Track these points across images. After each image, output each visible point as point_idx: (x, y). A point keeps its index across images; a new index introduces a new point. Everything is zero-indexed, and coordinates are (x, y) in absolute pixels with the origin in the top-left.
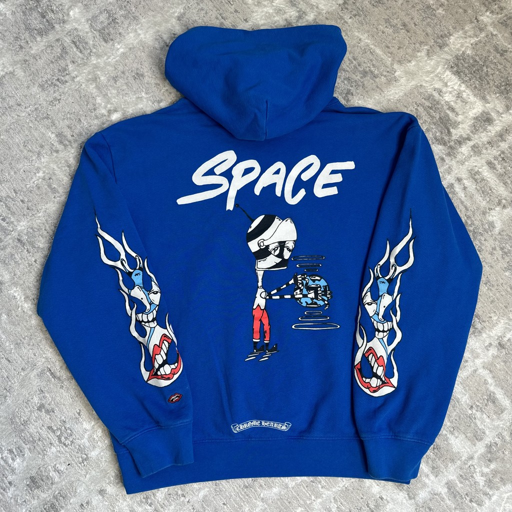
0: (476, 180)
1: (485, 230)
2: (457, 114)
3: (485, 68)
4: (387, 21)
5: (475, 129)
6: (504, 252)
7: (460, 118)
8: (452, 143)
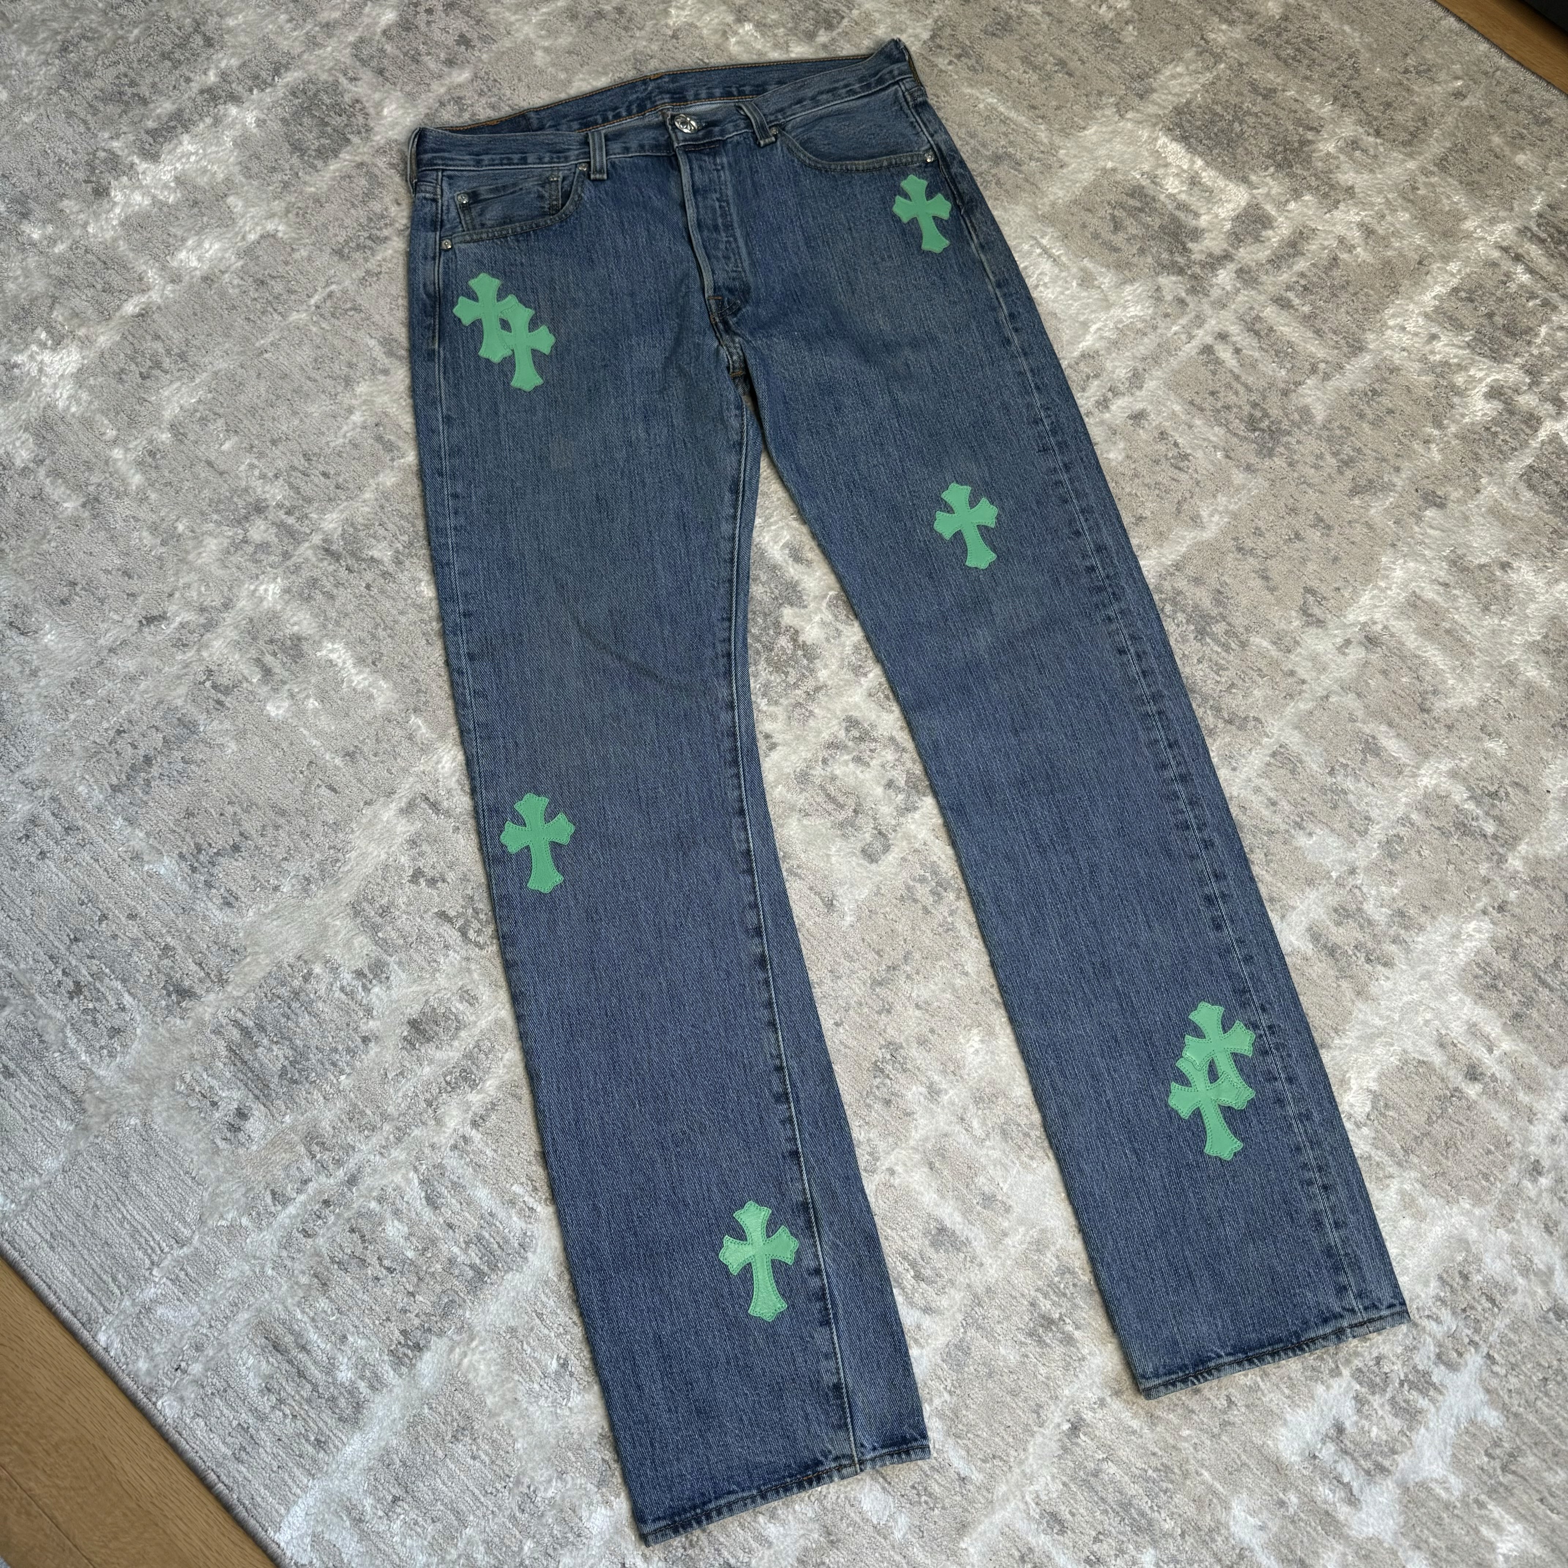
0: (1257, 333)
1: (1293, 423)
2: (1197, 215)
3: (1236, 124)
4: (1025, 60)
5: (1236, 238)
6: (1342, 461)
7: (1204, 221)
8: (1197, 269)
